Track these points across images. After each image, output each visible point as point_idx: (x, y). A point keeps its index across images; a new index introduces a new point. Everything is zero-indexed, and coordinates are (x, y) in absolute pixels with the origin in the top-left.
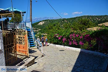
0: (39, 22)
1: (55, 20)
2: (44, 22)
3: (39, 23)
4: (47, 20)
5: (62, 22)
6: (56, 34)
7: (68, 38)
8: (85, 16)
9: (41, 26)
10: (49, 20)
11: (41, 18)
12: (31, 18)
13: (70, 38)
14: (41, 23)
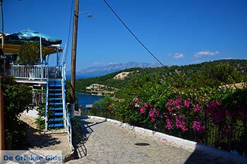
0: (117, 73)
1: (154, 69)
2: (128, 73)
3: (117, 76)
4: (136, 69)
5: (168, 74)
6: (136, 99)
7: (163, 110)
8: (224, 61)
9: (120, 81)
10: (138, 69)
11: (121, 64)
12: (74, 55)
13: (167, 111)
14: (121, 76)
